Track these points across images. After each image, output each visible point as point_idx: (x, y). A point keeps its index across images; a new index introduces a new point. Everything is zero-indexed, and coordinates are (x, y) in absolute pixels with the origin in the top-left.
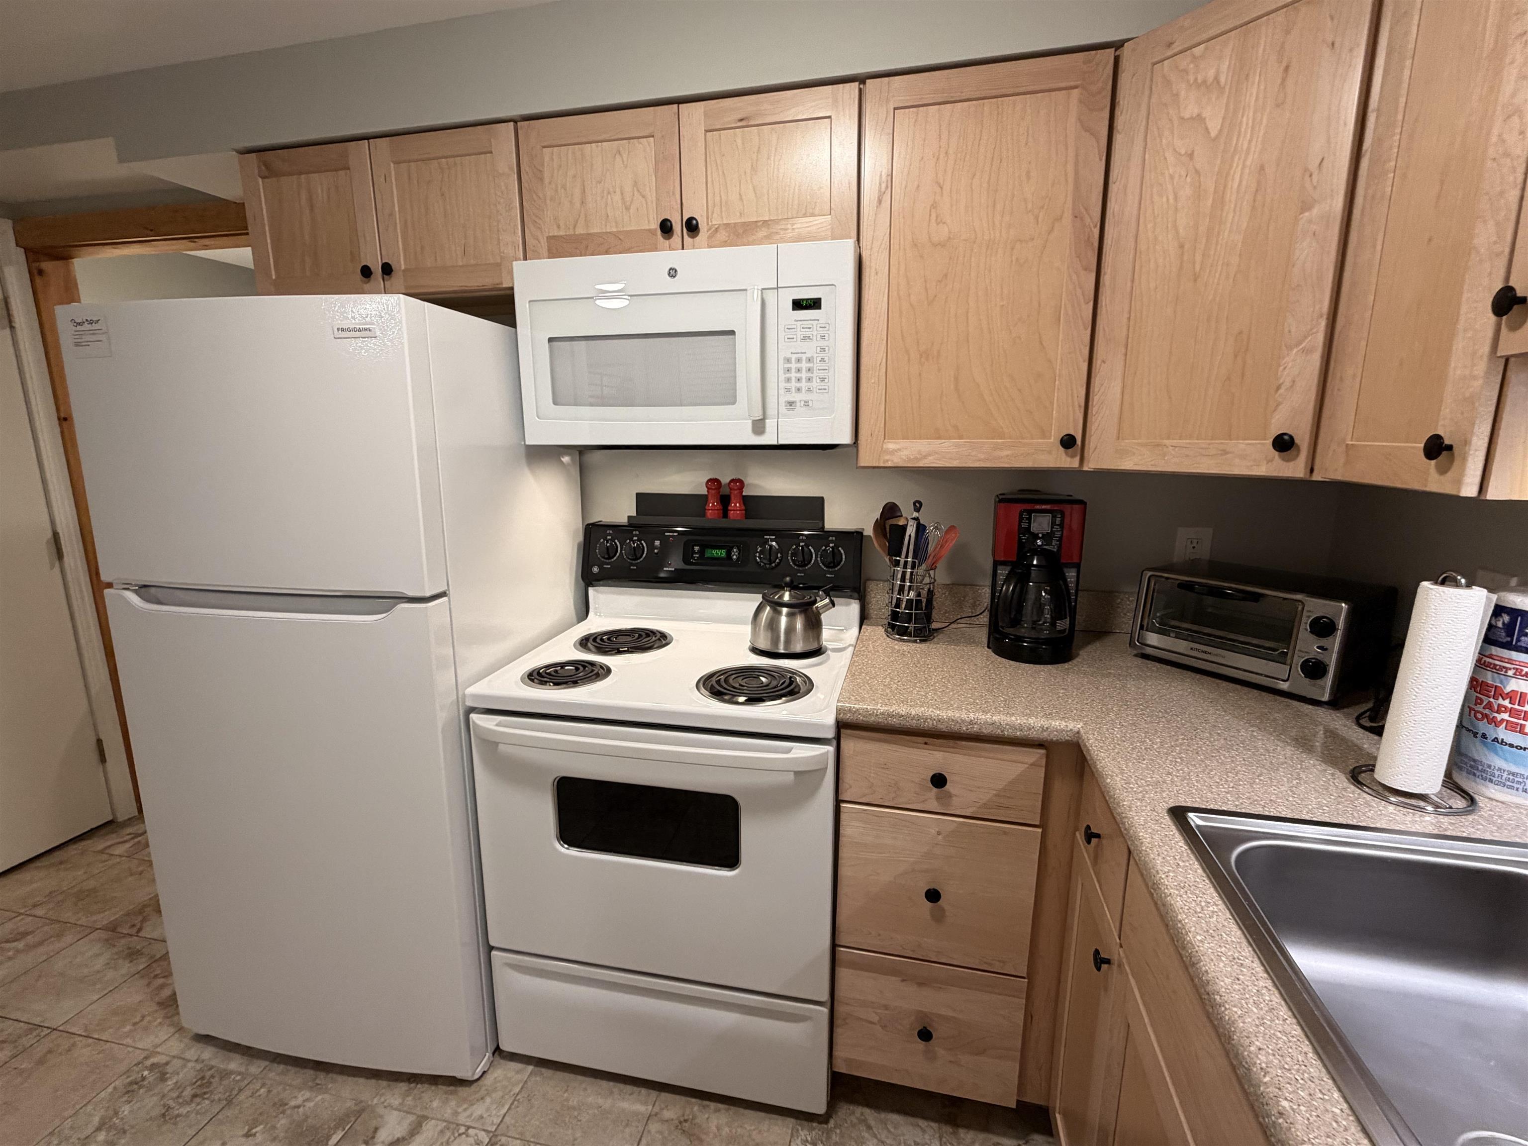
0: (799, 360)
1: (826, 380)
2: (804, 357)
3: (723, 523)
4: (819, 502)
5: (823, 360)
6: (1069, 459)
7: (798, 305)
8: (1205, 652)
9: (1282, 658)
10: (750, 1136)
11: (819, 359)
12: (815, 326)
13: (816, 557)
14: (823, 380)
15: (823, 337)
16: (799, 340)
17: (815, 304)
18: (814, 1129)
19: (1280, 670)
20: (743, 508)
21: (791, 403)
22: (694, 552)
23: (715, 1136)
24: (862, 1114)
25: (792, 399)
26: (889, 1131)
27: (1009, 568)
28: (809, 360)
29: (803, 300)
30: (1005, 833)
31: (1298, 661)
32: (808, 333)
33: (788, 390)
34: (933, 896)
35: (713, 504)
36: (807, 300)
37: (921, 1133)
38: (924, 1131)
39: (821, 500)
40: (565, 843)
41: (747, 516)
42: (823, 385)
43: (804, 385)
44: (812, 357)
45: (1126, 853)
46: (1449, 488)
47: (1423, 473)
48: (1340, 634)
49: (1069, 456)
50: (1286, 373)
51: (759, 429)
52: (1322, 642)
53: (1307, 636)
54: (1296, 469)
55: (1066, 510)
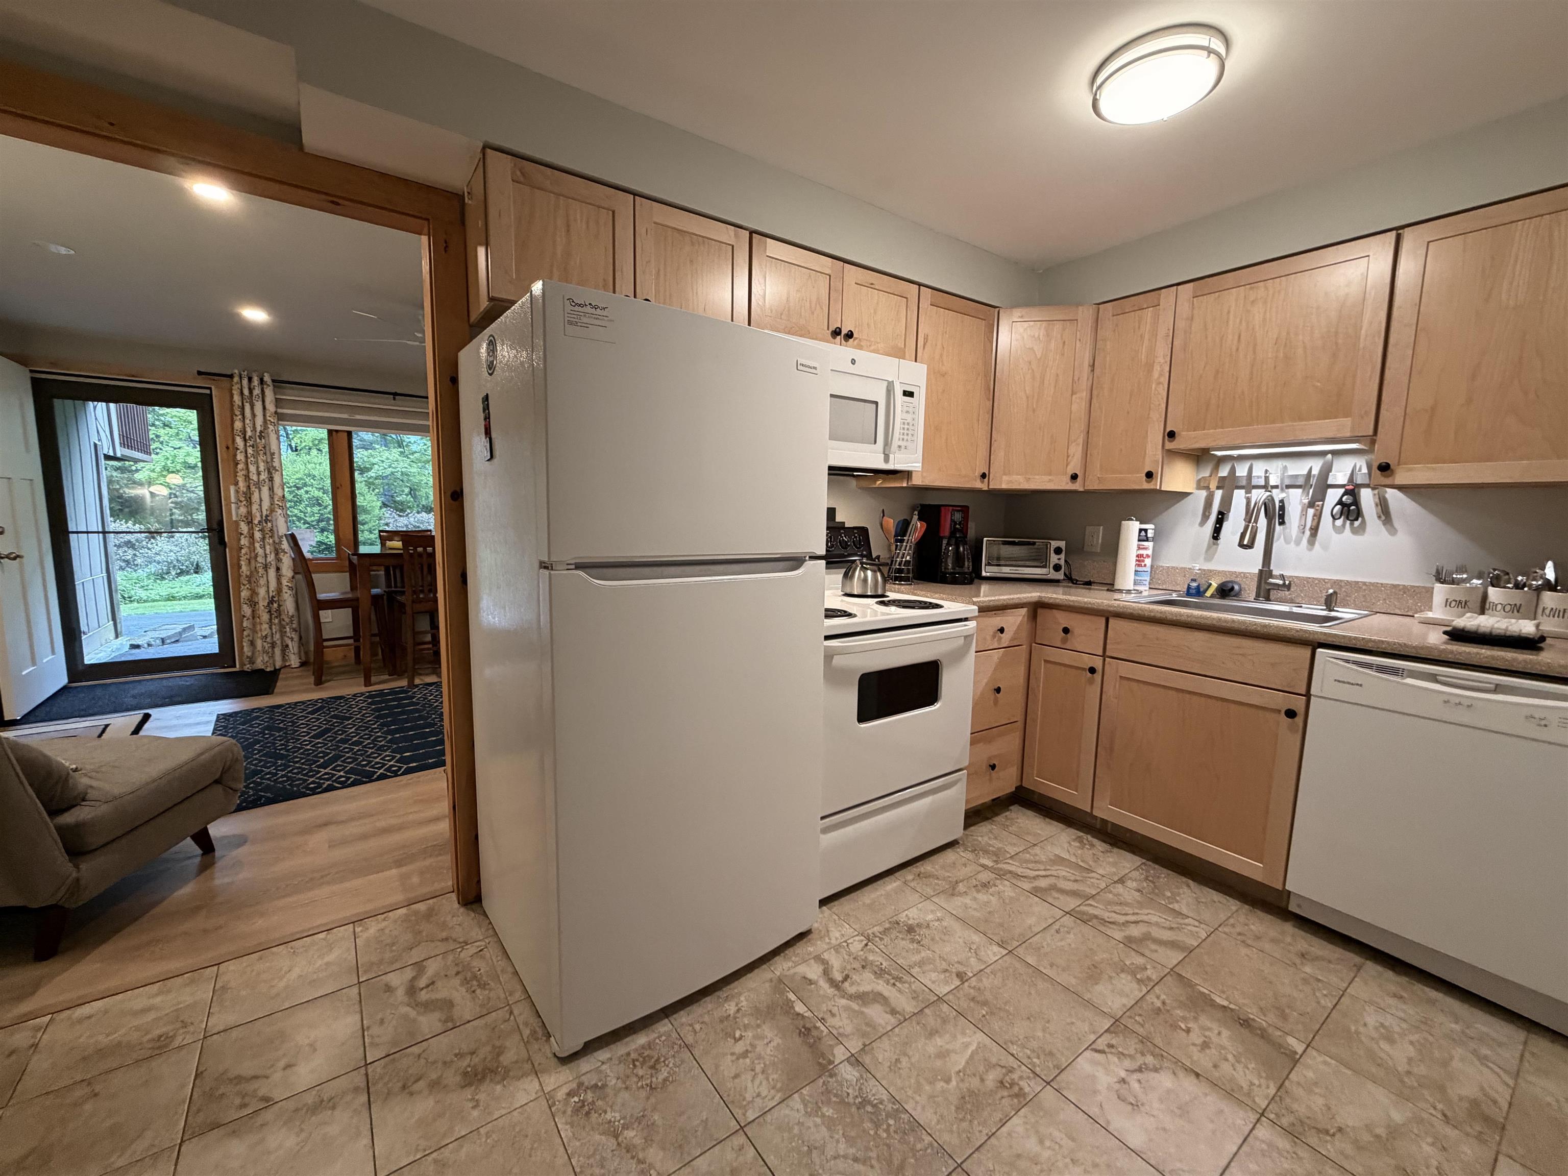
0: (904, 424)
1: (915, 437)
2: (906, 422)
5: (914, 425)
6: (981, 484)
7: (905, 393)
8: (1015, 570)
9: (1045, 567)
11: (912, 424)
12: (912, 407)
13: (850, 543)
14: (913, 436)
15: (913, 413)
16: (904, 413)
17: (912, 395)
19: (1044, 571)
21: (900, 447)
24: (968, 830)
25: (900, 444)
27: (947, 540)
28: (908, 424)
30: (1017, 650)
31: (1051, 566)
32: (908, 410)
33: (900, 440)
34: (998, 690)
36: (908, 391)
39: (834, 510)
40: (860, 722)
42: (913, 439)
43: (905, 438)
44: (909, 422)
45: (1103, 620)
46: (1152, 487)
47: (1140, 483)
48: (1064, 552)
49: (983, 482)
50: (1071, 451)
51: (887, 460)
52: (1059, 557)
53: (1053, 555)
54: (1077, 486)
55: (965, 510)
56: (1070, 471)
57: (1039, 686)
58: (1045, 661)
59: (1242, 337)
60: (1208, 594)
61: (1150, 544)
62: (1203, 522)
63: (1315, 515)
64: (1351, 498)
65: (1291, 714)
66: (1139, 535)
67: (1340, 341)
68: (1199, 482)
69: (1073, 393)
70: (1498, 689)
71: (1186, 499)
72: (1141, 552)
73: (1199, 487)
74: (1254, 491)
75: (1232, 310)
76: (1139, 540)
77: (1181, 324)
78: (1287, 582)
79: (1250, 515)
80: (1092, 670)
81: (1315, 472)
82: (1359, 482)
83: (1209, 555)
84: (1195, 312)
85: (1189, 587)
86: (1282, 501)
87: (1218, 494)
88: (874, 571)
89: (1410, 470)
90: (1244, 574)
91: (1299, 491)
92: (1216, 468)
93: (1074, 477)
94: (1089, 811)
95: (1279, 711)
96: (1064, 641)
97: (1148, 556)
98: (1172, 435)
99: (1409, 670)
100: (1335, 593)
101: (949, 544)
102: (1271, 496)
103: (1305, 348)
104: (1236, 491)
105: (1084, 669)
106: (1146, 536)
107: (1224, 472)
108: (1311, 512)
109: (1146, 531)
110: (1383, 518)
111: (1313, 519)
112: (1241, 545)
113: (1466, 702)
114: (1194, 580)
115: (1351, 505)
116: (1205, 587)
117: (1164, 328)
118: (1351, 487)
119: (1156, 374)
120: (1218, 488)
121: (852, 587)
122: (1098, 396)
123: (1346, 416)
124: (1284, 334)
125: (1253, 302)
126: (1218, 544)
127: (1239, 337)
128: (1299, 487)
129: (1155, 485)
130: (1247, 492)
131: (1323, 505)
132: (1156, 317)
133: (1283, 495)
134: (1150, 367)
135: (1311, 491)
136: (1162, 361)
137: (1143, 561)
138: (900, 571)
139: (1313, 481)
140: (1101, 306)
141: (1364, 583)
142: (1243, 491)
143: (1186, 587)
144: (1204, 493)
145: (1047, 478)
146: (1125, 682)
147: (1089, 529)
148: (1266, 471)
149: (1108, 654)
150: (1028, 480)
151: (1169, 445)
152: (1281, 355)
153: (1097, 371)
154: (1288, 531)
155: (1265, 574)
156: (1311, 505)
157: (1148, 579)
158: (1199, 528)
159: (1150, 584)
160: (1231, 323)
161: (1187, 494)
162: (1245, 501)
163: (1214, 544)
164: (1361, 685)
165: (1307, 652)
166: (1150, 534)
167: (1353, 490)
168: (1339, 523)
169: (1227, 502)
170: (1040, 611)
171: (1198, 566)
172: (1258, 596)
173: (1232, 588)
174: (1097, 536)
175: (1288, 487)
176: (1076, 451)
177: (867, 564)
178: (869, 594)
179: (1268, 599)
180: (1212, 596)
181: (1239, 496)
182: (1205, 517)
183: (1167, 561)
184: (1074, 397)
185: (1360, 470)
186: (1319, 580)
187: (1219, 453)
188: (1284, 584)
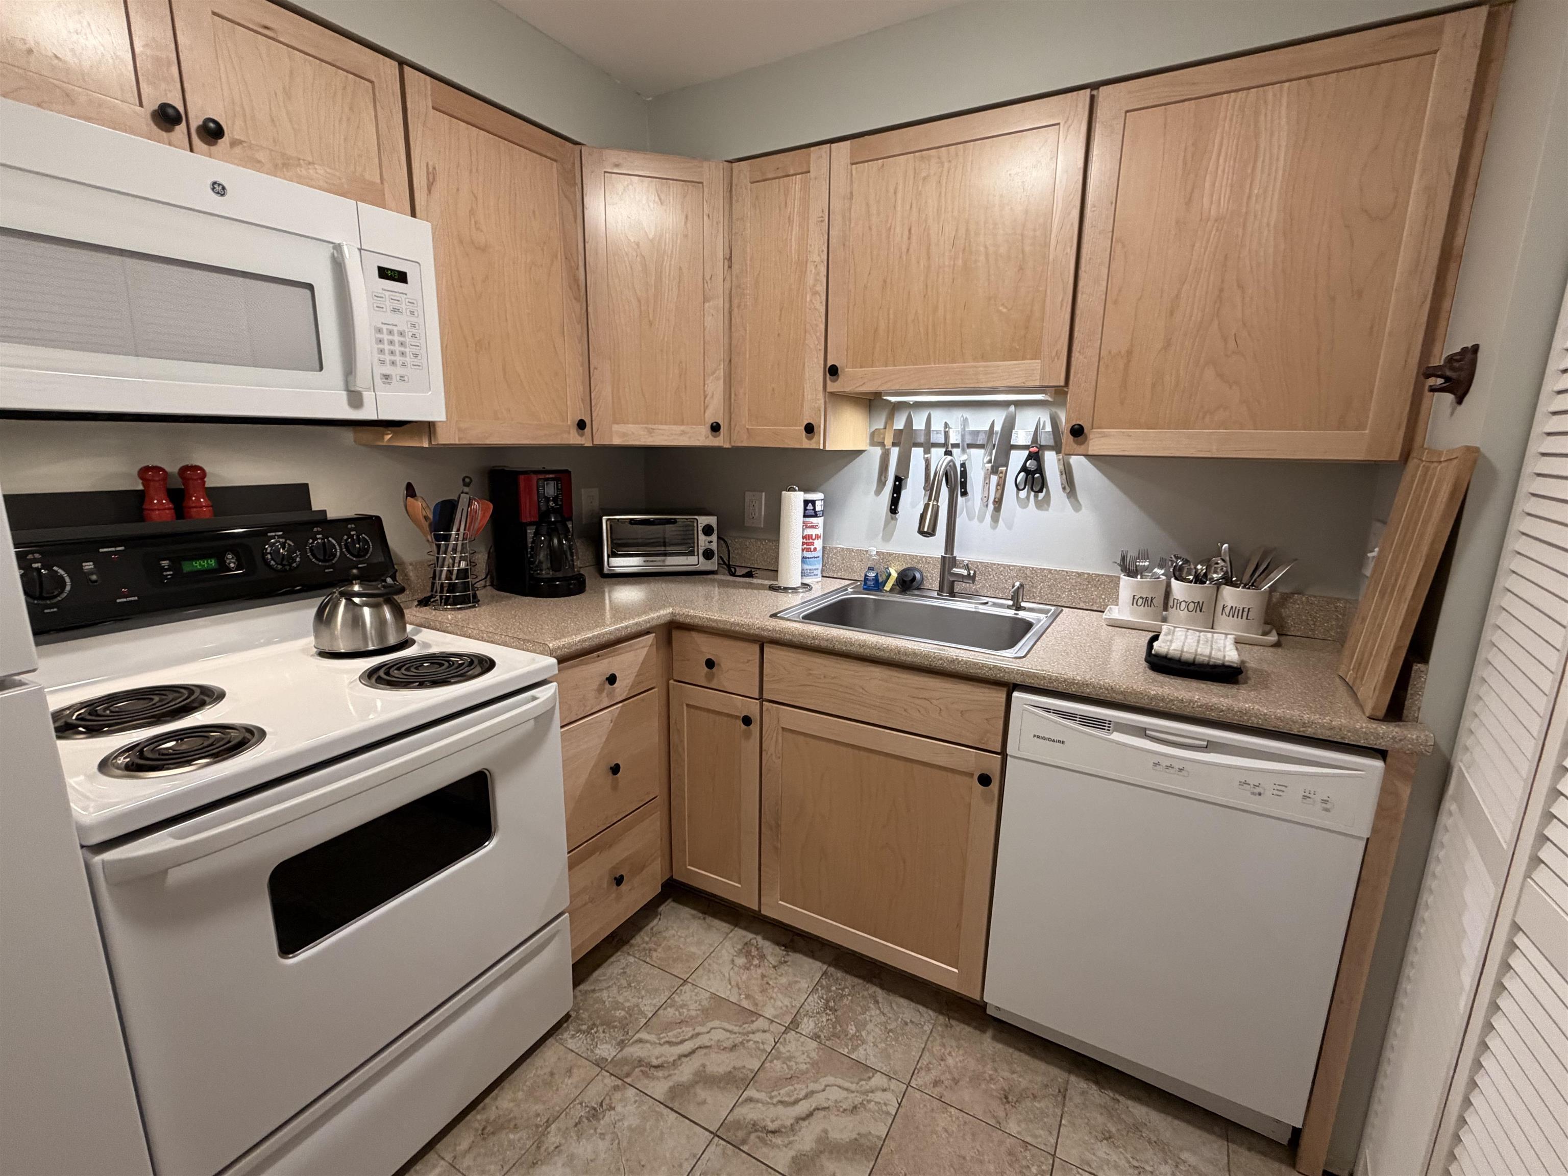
0: (391, 332)
1: (419, 357)
2: (395, 329)
3: (182, 526)
4: (304, 489)
5: (414, 336)
6: (580, 438)
7: (384, 273)
8: (652, 561)
9: (691, 553)
10: (538, 1076)
11: (410, 334)
12: (403, 299)
13: (341, 549)
14: (416, 356)
15: (412, 313)
16: (389, 310)
17: (401, 277)
18: (568, 1027)
19: (692, 560)
20: (210, 503)
21: (386, 377)
22: (163, 569)
23: (518, 1106)
24: (580, 991)
25: (388, 372)
26: (605, 980)
27: (535, 527)
28: (401, 334)
29: (388, 269)
30: (643, 700)
31: (701, 552)
32: (397, 306)
33: (383, 362)
34: (615, 769)
35: (160, 501)
36: (392, 270)
37: (618, 963)
38: (619, 961)
39: (305, 487)
40: (289, 954)
41: (216, 514)
42: (416, 362)
43: (398, 358)
44: (404, 331)
45: (757, 648)
46: (814, 446)
47: (798, 440)
48: (716, 532)
49: (582, 435)
50: (710, 388)
51: (355, 399)
52: (709, 538)
53: (702, 537)
54: (718, 441)
55: (563, 478)
56: (710, 419)
57: (682, 741)
58: (688, 705)
59: (913, 232)
60: (888, 587)
61: (819, 521)
62: (878, 492)
63: (998, 485)
64: (1035, 463)
65: (985, 780)
66: (805, 509)
67: (1028, 249)
68: (872, 435)
69: (705, 300)
70: (1210, 746)
71: (858, 460)
72: (808, 532)
73: (873, 443)
74: (933, 450)
75: (900, 187)
76: (805, 516)
77: (836, 205)
78: (972, 572)
79: (930, 487)
80: (747, 721)
81: (998, 428)
82: (1043, 443)
83: (888, 535)
84: (855, 186)
85: (866, 578)
86: (963, 465)
87: (895, 452)
88: (374, 606)
89: (1105, 436)
90: (926, 558)
91: (981, 452)
92: (891, 418)
93: (715, 428)
94: (757, 909)
95: (972, 775)
96: (710, 678)
97: (818, 537)
98: (833, 371)
99: (1116, 723)
100: (1022, 585)
101: (537, 534)
102: (951, 461)
103: (987, 255)
104: (914, 450)
105: (737, 717)
106: (814, 509)
107: (899, 424)
108: (994, 479)
109: (813, 502)
110: (1068, 490)
111: (997, 489)
112: (921, 532)
113: (1177, 765)
114: (871, 569)
115: (1035, 472)
116: (884, 577)
117: (817, 208)
118: (1034, 449)
119: (810, 280)
120: (894, 445)
121: (333, 637)
122: (739, 306)
123: (1034, 358)
124: (962, 231)
125: (925, 179)
126: (896, 519)
127: (910, 230)
128: (981, 446)
129: (816, 443)
130: (927, 451)
131: (1007, 470)
132: (805, 188)
133: (964, 457)
134: (802, 265)
135: (994, 452)
136: (817, 259)
137: (812, 544)
138: (452, 588)
139: (996, 440)
140: (734, 165)
141: (1050, 571)
142: (921, 450)
143: (863, 575)
144: (878, 451)
145: (678, 429)
146: (789, 735)
147: (748, 495)
148: (946, 425)
149: (765, 696)
150: (651, 432)
151: (832, 387)
152: (960, 262)
153: (736, 267)
154: (970, 503)
155: (948, 562)
156: (994, 470)
157: (820, 567)
158: (875, 497)
159: (822, 571)
160: (899, 208)
161: (861, 452)
162: (923, 463)
163: (892, 518)
164: (1063, 743)
165: (1001, 696)
166: (819, 507)
167: (1038, 453)
168: (1023, 494)
169: (904, 462)
170: (676, 634)
171: (875, 547)
172: (941, 590)
173: (914, 578)
174: (758, 504)
175: (970, 446)
176: (716, 388)
177: (359, 595)
178: (371, 648)
179: (952, 594)
180: (892, 590)
181: (917, 454)
182: (881, 483)
183: (841, 543)
184: (707, 305)
185: (1044, 427)
186: (1004, 566)
187: (893, 399)
188: (969, 574)
